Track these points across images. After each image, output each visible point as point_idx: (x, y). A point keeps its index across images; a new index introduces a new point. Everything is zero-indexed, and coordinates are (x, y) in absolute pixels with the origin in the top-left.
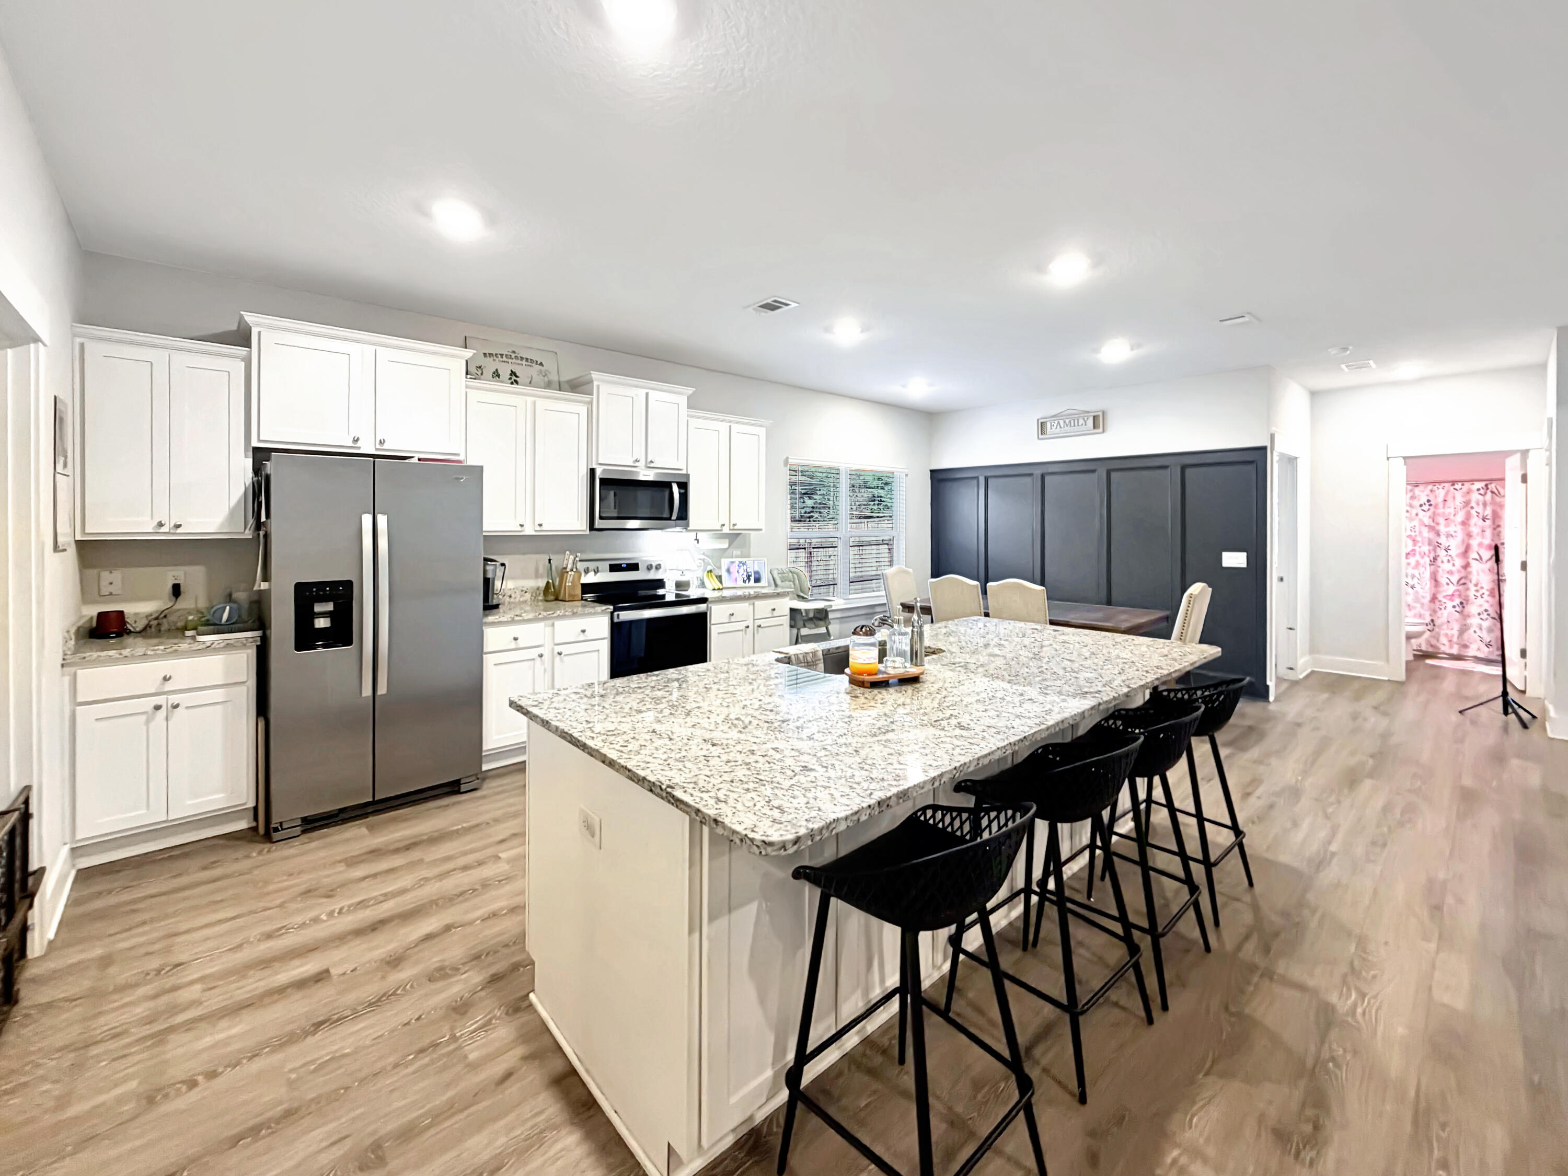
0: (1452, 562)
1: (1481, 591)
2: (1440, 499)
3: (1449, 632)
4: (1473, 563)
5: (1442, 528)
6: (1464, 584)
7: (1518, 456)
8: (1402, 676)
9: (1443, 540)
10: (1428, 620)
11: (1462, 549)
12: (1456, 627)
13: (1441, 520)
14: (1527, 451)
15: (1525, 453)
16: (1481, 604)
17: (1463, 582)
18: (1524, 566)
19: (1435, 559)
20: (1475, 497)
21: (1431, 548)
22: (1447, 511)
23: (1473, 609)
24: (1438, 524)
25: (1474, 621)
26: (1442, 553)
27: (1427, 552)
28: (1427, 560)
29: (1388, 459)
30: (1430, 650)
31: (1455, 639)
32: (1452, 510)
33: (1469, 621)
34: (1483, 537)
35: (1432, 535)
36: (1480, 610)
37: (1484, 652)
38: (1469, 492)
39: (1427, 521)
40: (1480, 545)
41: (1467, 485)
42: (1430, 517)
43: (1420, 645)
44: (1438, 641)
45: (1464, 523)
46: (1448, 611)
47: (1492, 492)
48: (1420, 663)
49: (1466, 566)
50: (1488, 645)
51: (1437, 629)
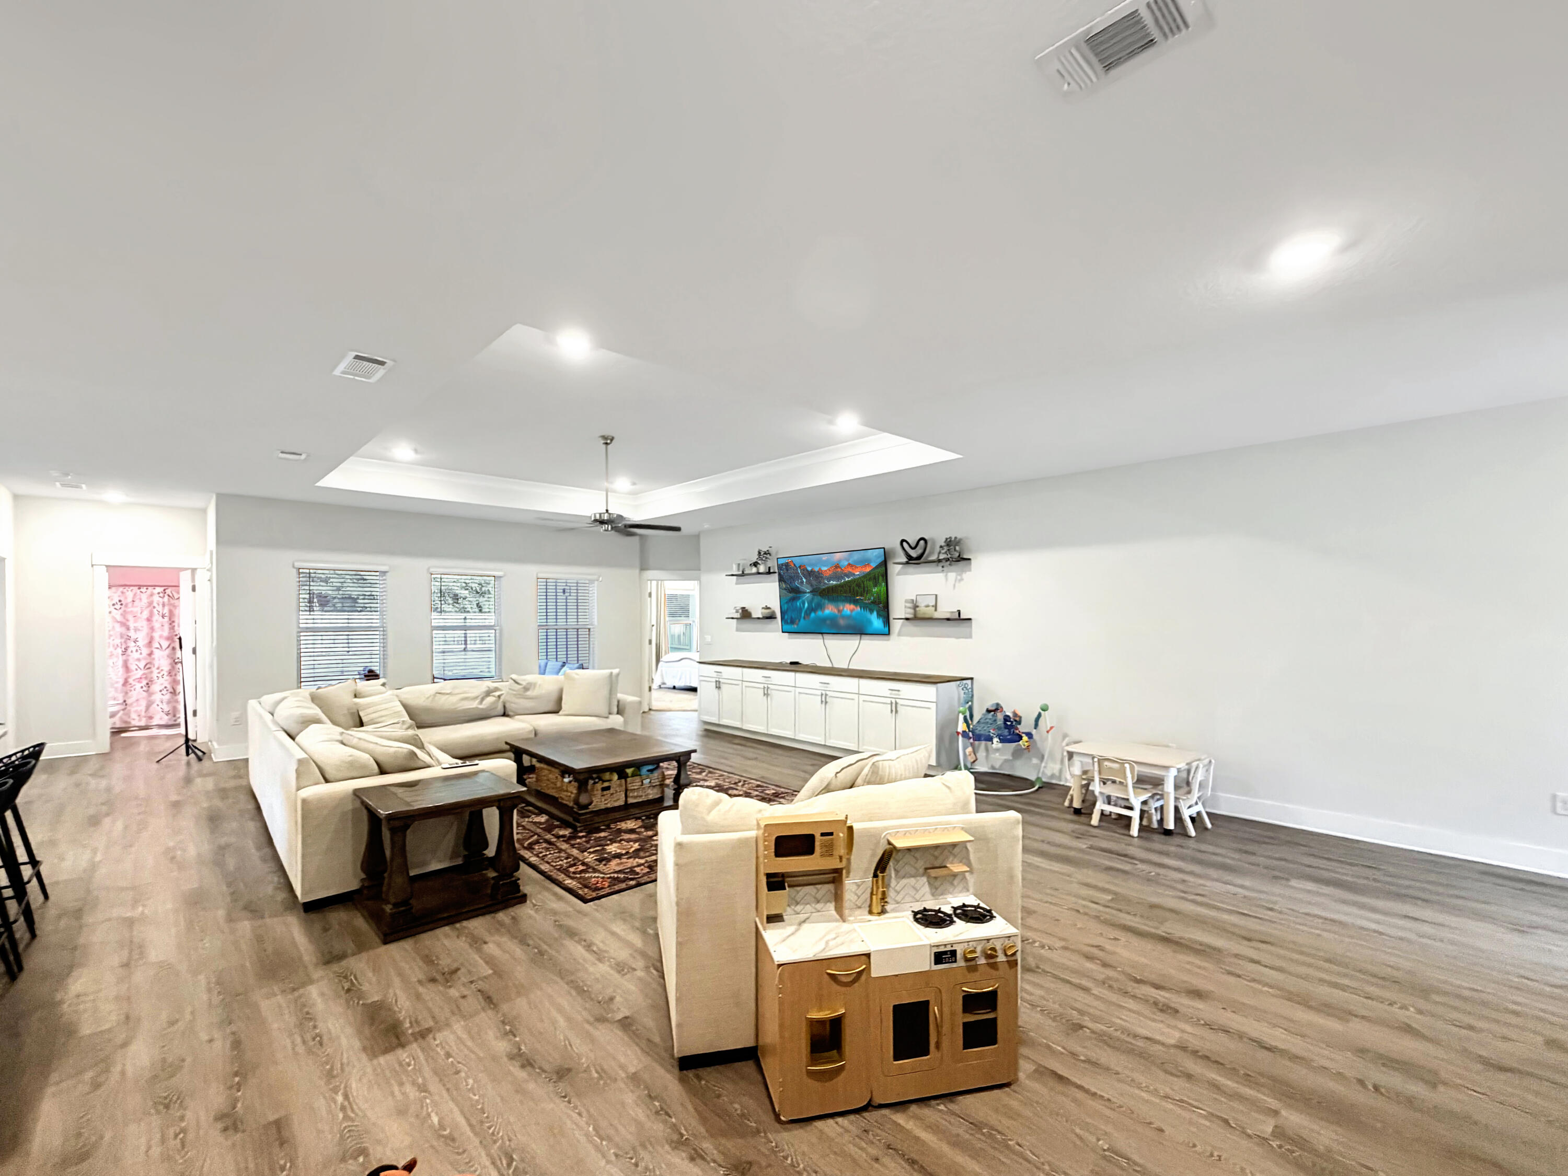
0: (139, 651)
1: (162, 673)
2: (130, 600)
3: (139, 709)
4: (156, 651)
5: (132, 624)
6: (149, 668)
7: (189, 571)
8: (106, 748)
9: (132, 634)
10: (121, 701)
11: (146, 641)
12: (143, 704)
13: (130, 617)
14: (196, 569)
15: (194, 570)
16: (161, 683)
17: (148, 666)
18: (194, 651)
19: (126, 649)
20: (156, 598)
21: (123, 640)
22: (134, 609)
23: (156, 687)
24: (128, 620)
25: (157, 697)
26: (132, 644)
27: (119, 645)
28: (119, 651)
29: (92, 566)
30: (123, 726)
31: (143, 714)
32: (138, 609)
33: (153, 698)
34: (163, 630)
35: (123, 630)
36: (161, 689)
37: (165, 720)
38: (152, 595)
39: (119, 618)
40: (161, 637)
41: (150, 588)
42: (121, 614)
43: (114, 723)
44: (129, 717)
45: (149, 620)
46: (137, 692)
47: (169, 596)
48: (117, 737)
49: (150, 654)
50: (167, 714)
51: (128, 708)
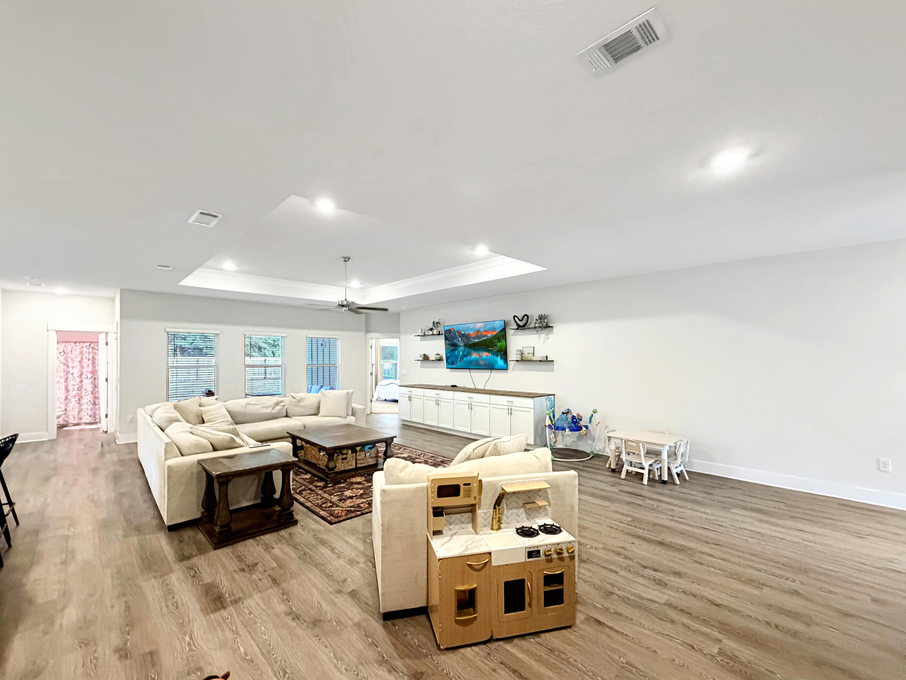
0: (75, 380)
1: (87, 393)
2: (69, 350)
3: (74, 413)
4: (84, 380)
5: (70, 364)
6: (80, 390)
7: (104, 334)
8: (55, 437)
9: (70, 370)
10: (64, 409)
11: (79, 374)
12: (77, 410)
13: (69, 360)
14: (108, 332)
15: (107, 333)
16: (87, 398)
17: (80, 389)
18: (107, 380)
19: (67, 379)
20: (85, 349)
21: (65, 374)
22: (73, 356)
23: (84, 401)
24: (68, 362)
25: (84, 407)
26: (70, 376)
27: (63, 377)
28: (63, 380)
29: (48, 331)
30: (65, 423)
31: (76, 416)
32: (74, 356)
33: (83, 407)
34: (88, 368)
35: (65, 367)
36: (87, 401)
37: (89, 420)
38: (82, 347)
39: (63, 361)
40: (87, 372)
41: (81, 344)
42: (64, 359)
43: (59, 422)
44: (68, 418)
45: (80, 362)
46: (73, 403)
47: (92, 348)
48: (61, 430)
49: (82, 381)
50: (90, 416)
51: (68, 413)
